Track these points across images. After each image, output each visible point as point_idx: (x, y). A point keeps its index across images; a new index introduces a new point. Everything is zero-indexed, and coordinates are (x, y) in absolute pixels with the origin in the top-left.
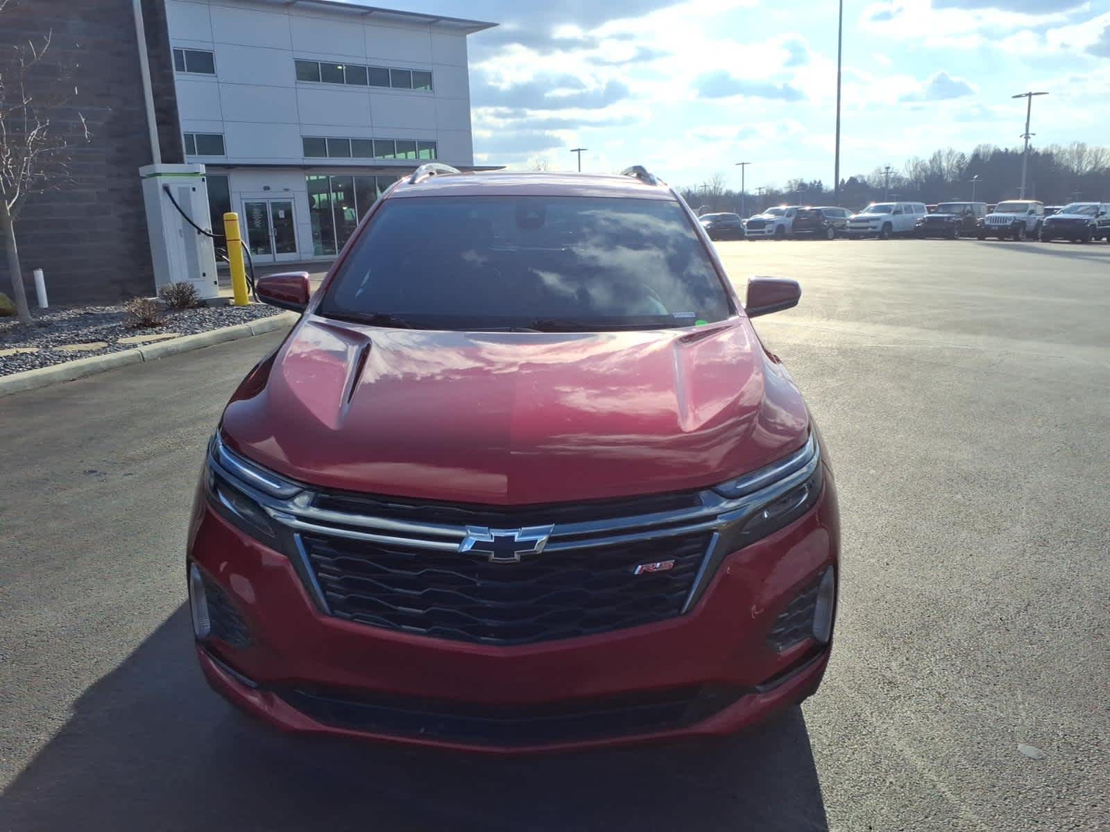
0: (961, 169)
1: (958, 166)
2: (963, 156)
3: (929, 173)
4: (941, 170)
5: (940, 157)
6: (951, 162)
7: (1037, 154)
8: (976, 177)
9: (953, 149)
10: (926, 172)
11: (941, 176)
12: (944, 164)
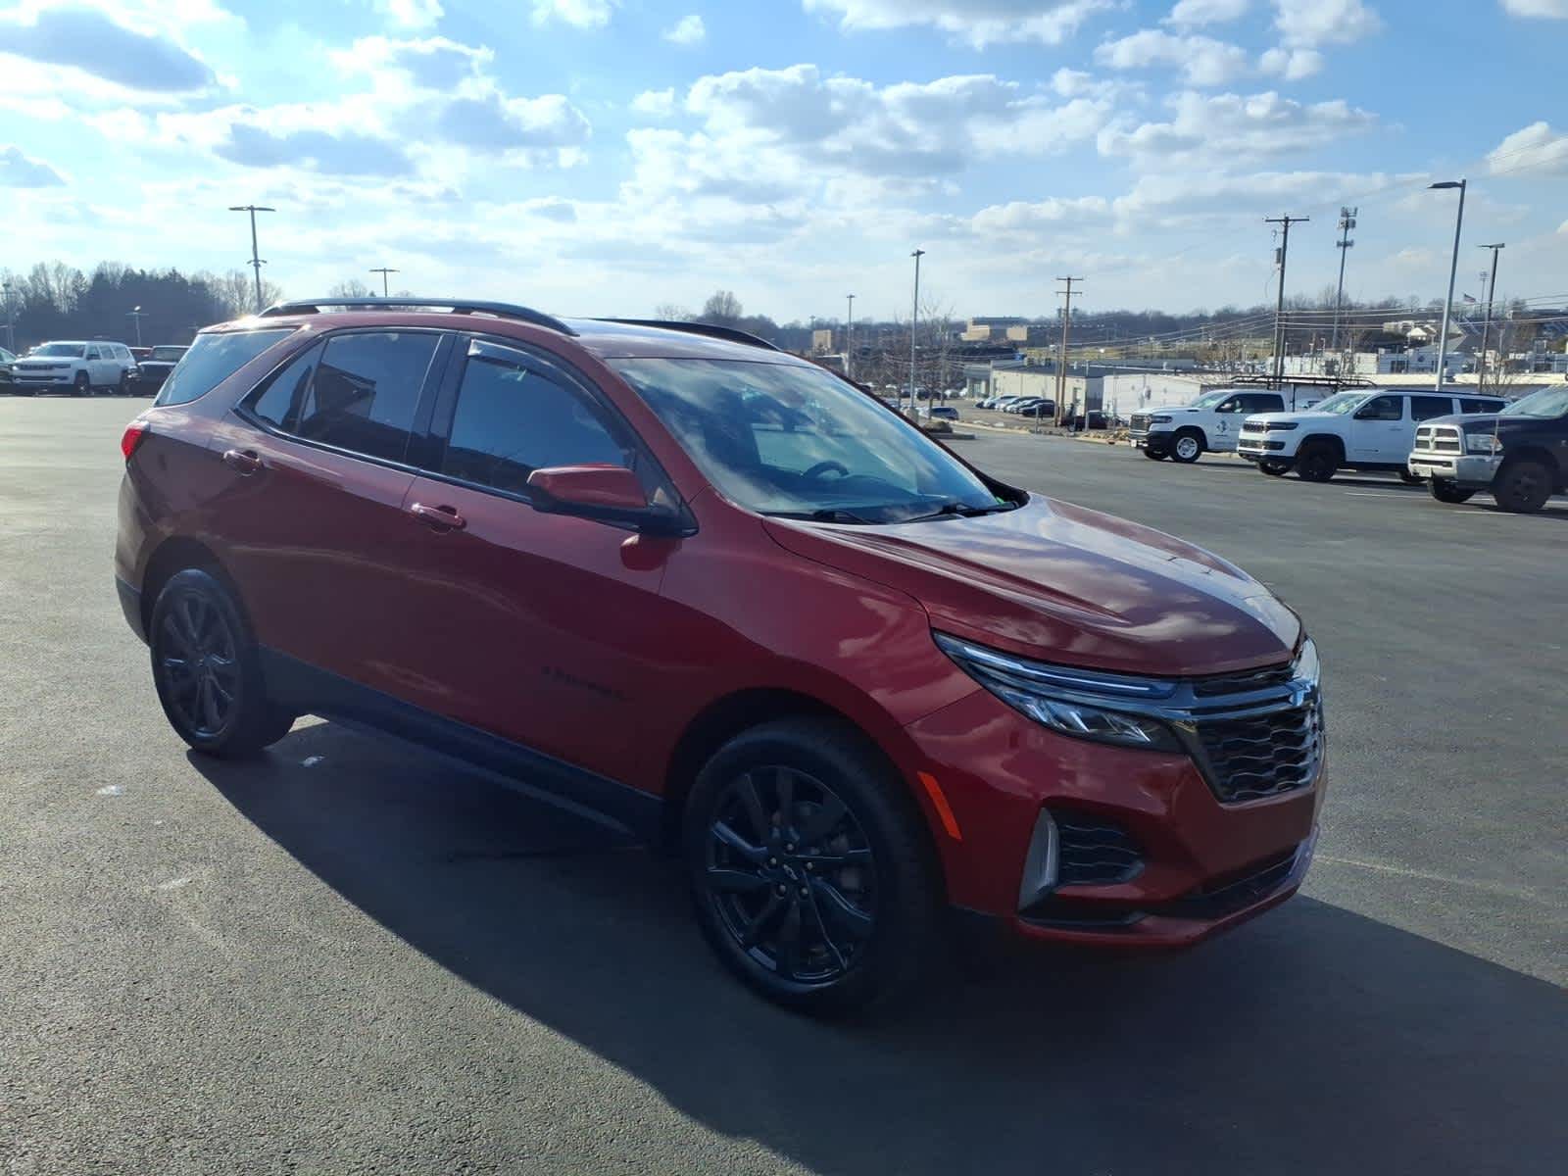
0: (79, 294)
1: (76, 289)
2: (79, 275)
3: (31, 295)
4: (49, 293)
5: (45, 272)
6: (63, 282)
7: (184, 281)
8: (138, 308)
9: (64, 262)
10: (26, 294)
11: (50, 301)
12: (53, 284)
